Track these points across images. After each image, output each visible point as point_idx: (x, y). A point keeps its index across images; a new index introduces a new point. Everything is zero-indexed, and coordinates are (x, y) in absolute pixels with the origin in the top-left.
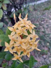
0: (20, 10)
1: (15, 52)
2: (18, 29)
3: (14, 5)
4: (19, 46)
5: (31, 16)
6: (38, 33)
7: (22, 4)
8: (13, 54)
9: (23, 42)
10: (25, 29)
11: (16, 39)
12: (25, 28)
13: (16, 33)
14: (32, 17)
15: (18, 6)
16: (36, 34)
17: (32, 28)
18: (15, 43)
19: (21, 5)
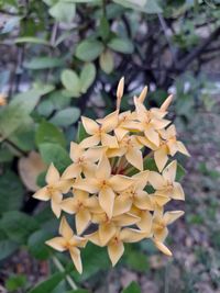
0: (162, 92)
1: (70, 212)
2: (112, 133)
3: (146, 67)
4: (91, 195)
5: (204, 131)
6: (211, 210)
7: (179, 72)
8: (58, 216)
9: (110, 186)
10: (140, 143)
11: (90, 165)
12: (141, 139)
13: (100, 144)
14: (205, 135)
15: (160, 75)
16: (176, 181)
17: (168, 149)
18: (83, 177)
19: (173, 77)
